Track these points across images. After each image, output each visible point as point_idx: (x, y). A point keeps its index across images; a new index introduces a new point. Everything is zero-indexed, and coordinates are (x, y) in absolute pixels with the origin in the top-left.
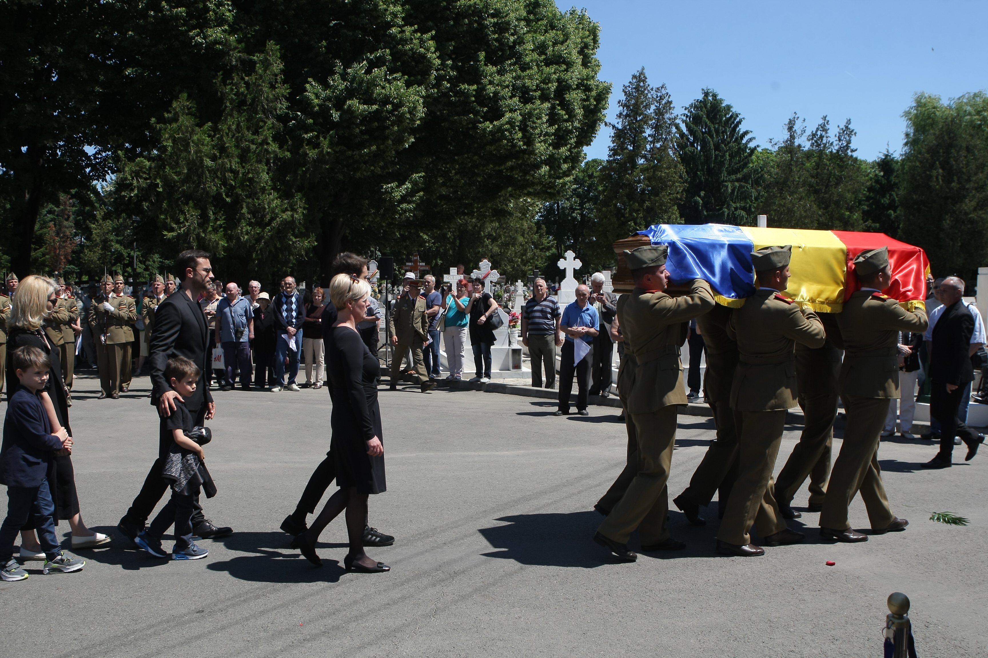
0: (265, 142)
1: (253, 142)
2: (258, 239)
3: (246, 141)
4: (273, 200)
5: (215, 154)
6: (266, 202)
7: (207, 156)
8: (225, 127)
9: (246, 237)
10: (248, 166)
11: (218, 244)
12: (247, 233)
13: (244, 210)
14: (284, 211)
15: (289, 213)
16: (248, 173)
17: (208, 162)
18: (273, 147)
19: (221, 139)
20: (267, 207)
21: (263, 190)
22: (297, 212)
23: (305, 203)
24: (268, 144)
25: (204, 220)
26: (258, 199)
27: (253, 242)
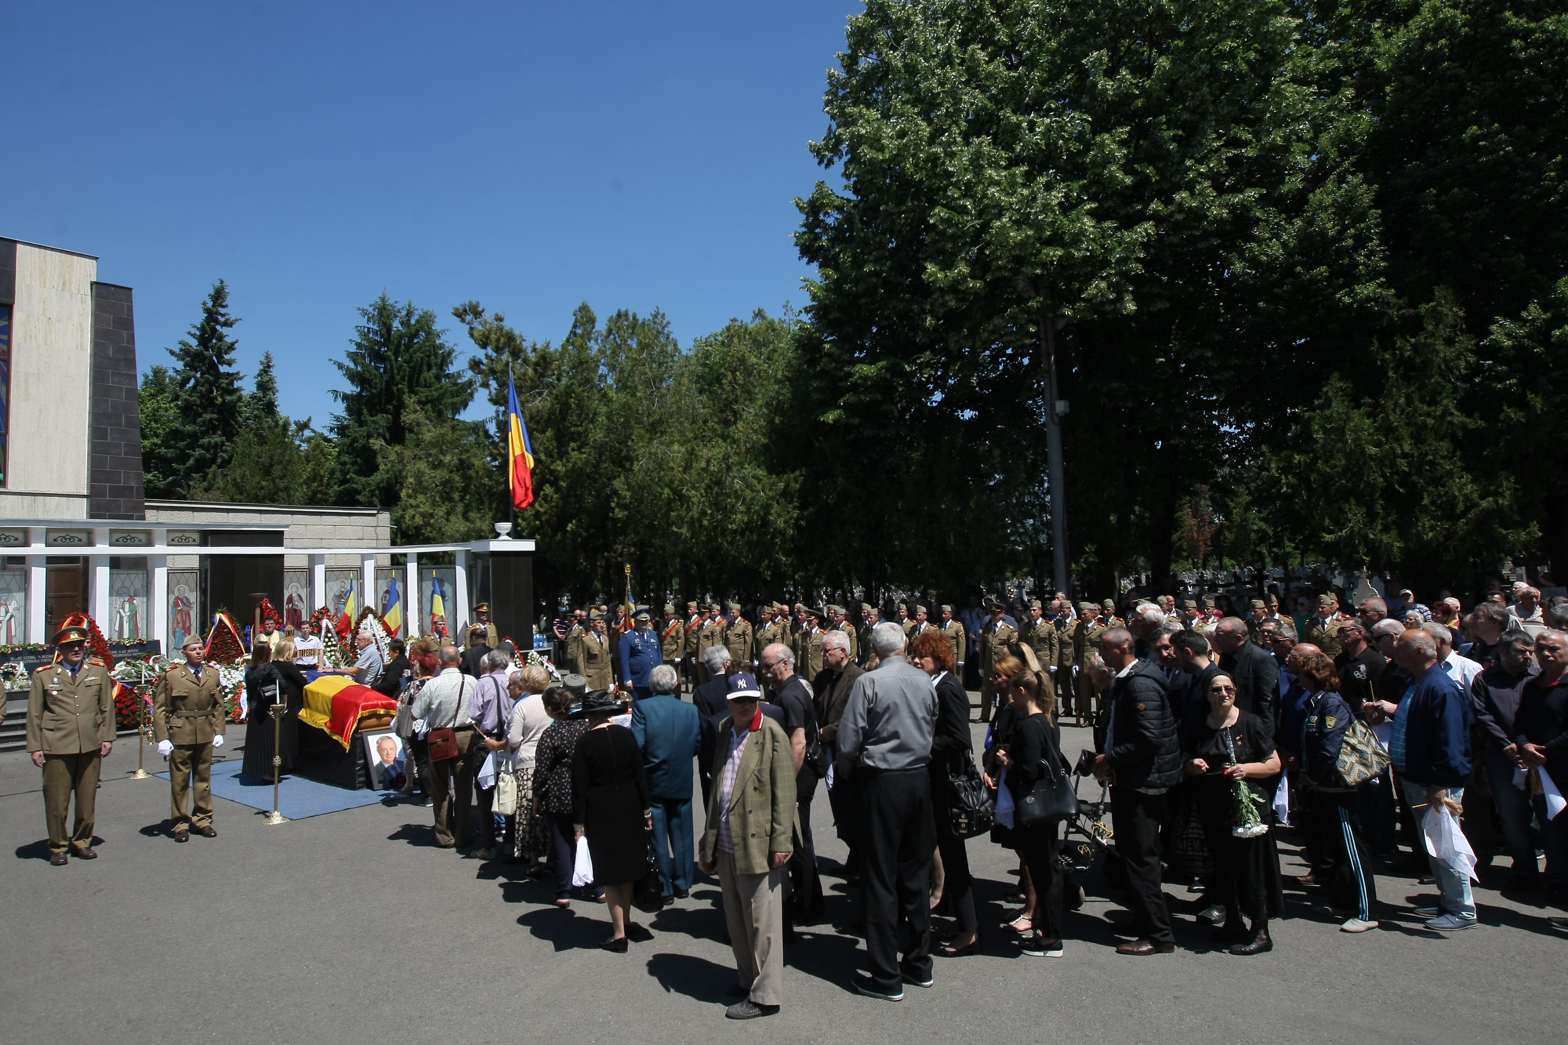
0: (1446, 412)
1: (1428, 415)
2: (1449, 535)
3: (1420, 415)
4: (1465, 484)
5: (1380, 440)
6: (1455, 488)
7: (1368, 443)
8: (1390, 403)
9: (1430, 534)
10: (1425, 448)
11: (1392, 546)
12: (1432, 529)
13: (1426, 502)
14: (1482, 497)
15: (1491, 499)
16: (1427, 454)
17: (1372, 450)
18: (1458, 418)
19: (1387, 418)
20: (1457, 493)
21: (1450, 474)
22: (1504, 497)
23: (1515, 483)
24: (1452, 414)
25: (1371, 516)
26: (1444, 486)
27: (1442, 539)
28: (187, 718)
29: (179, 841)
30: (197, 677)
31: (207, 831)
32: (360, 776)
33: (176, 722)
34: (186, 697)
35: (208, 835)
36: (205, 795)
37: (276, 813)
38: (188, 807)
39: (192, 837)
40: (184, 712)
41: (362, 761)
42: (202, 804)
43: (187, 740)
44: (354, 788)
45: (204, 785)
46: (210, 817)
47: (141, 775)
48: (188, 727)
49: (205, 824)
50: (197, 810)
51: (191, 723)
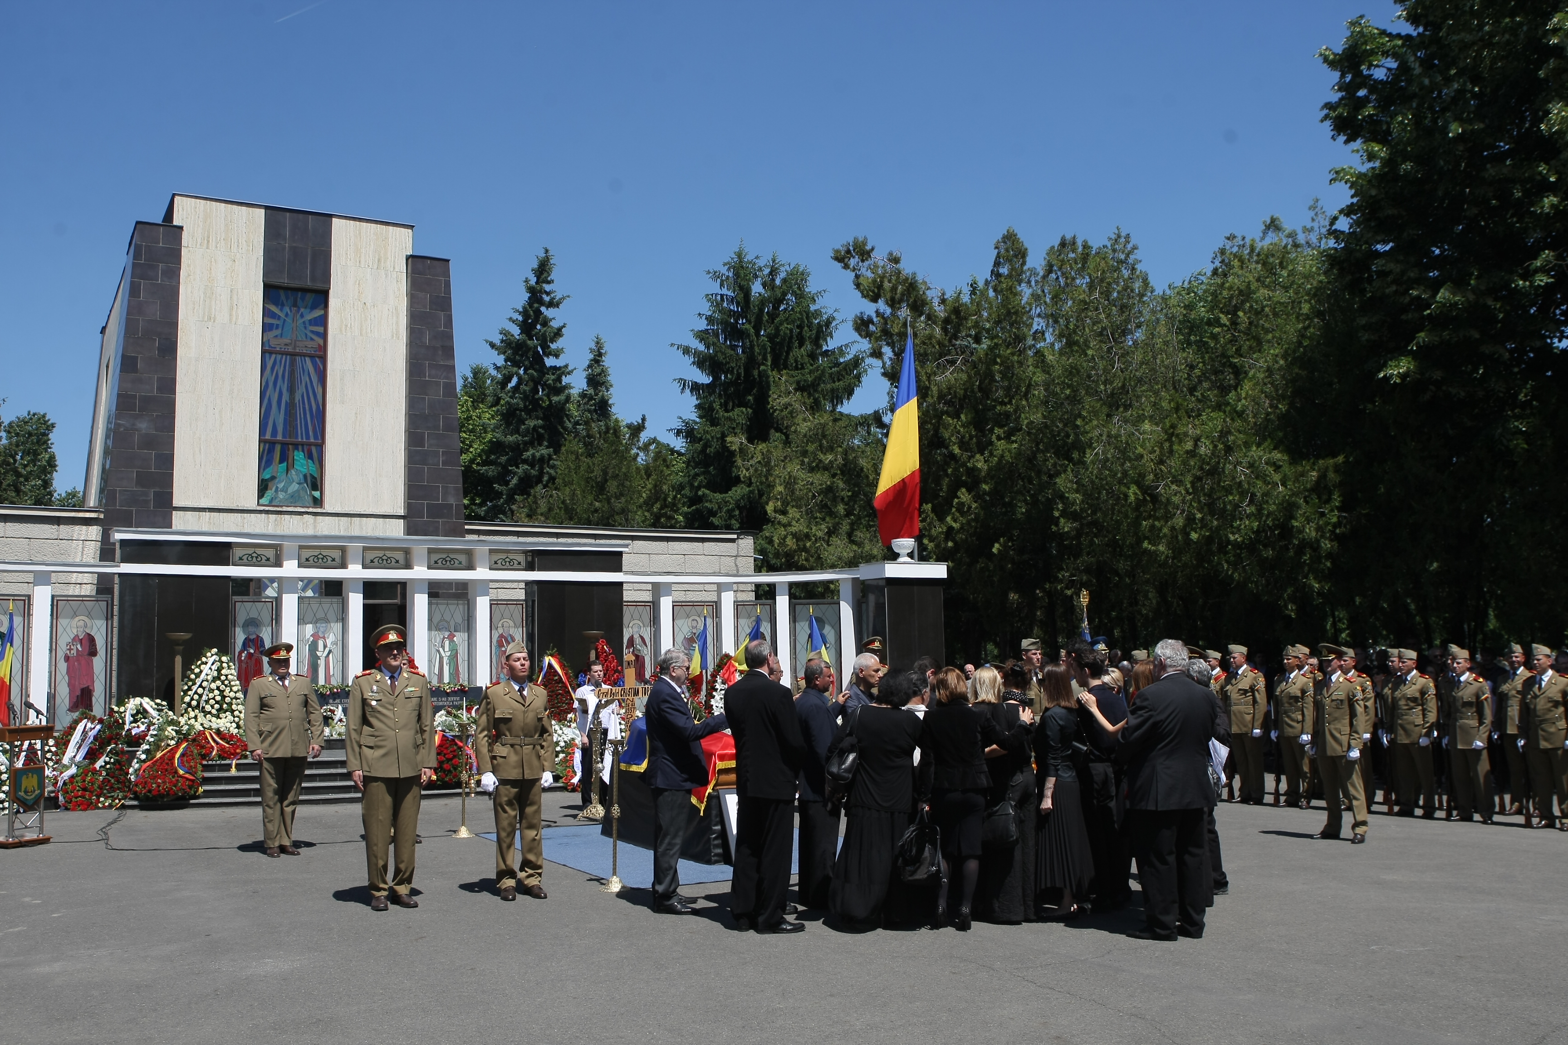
28: (512, 746)
29: (505, 899)
30: (522, 695)
31: (536, 891)
32: (716, 846)
33: (500, 750)
34: (510, 720)
35: (537, 896)
36: (533, 846)
37: (615, 879)
38: (515, 860)
39: (519, 897)
40: (508, 738)
41: (718, 828)
42: (531, 857)
43: (513, 774)
44: (709, 862)
45: (532, 833)
46: (540, 874)
47: (464, 833)
48: (513, 758)
49: (532, 882)
50: (526, 864)
51: (516, 752)
